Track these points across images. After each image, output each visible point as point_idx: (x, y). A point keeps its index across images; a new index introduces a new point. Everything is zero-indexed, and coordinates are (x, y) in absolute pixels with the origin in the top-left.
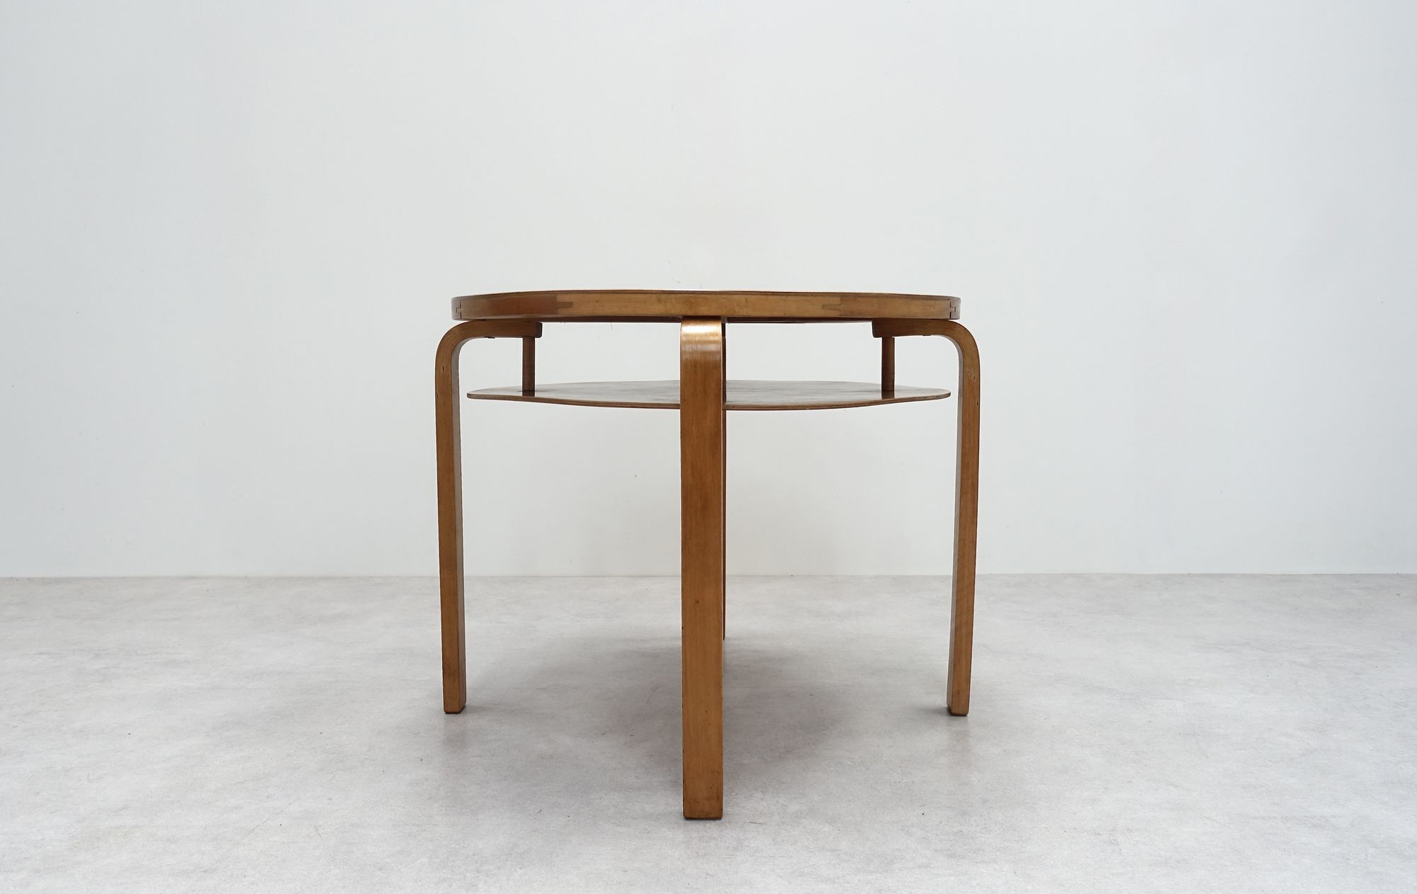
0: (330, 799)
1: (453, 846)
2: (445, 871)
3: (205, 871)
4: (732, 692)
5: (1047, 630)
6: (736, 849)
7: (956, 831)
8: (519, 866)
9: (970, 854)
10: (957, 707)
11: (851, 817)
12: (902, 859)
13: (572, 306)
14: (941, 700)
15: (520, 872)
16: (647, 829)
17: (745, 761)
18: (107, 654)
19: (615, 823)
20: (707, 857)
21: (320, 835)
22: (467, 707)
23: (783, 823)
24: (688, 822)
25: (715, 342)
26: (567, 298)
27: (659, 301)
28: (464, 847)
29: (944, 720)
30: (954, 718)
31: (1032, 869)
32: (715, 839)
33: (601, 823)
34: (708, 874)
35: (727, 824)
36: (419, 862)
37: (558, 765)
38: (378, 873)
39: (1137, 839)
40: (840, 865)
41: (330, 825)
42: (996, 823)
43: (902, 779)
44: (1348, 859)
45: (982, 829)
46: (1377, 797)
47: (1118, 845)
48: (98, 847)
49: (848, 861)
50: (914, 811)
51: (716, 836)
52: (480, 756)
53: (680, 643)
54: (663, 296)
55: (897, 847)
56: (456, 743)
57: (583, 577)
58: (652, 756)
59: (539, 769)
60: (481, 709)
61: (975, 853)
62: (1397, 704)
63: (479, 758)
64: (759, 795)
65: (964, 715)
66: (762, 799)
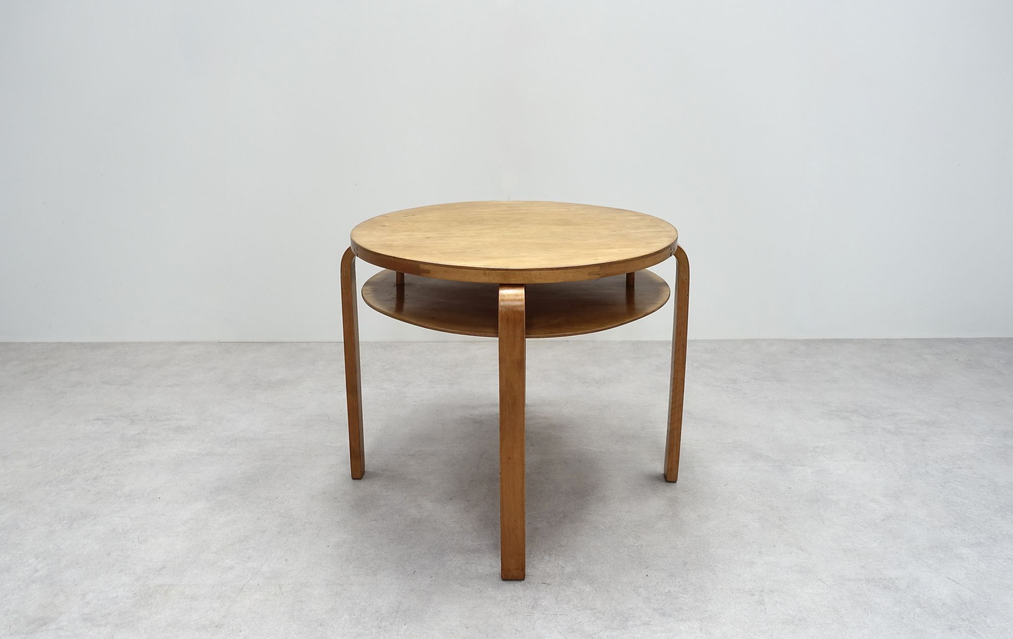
0: (286, 560)
1: (363, 604)
2: (359, 627)
3: (216, 626)
4: (531, 458)
5: (729, 397)
6: (533, 607)
7: (667, 591)
8: (403, 623)
9: (674, 613)
10: (670, 476)
11: (603, 579)
12: (633, 617)
13: (429, 273)
14: (659, 467)
15: (404, 628)
16: (479, 589)
17: (538, 526)
18: (139, 420)
19: (460, 583)
20: (516, 615)
21: (282, 593)
22: (366, 473)
23: (562, 584)
24: (504, 582)
25: (520, 300)
26: (426, 267)
27: (485, 274)
28: (370, 605)
29: (664, 486)
30: (668, 484)
31: (712, 626)
32: (520, 598)
33: (451, 583)
34: (517, 631)
35: (528, 584)
36: (343, 618)
37: (424, 529)
38: (320, 628)
39: (776, 599)
40: (596, 622)
41: (288, 584)
42: (691, 585)
43: (635, 543)
44: (903, 618)
45: (683, 589)
46: (925, 560)
47: (764, 604)
48: (151, 604)
49: (601, 618)
50: (641, 572)
51: (521, 596)
52: (375, 520)
53: (498, 410)
54: (487, 272)
55: (631, 606)
56: (361, 506)
57: (434, 342)
58: (481, 520)
59: (412, 532)
60: (374, 475)
61: (678, 612)
62: (946, 470)
63: (374, 522)
64: (547, 558)
65: (675, 482)
66: (549, 561)
